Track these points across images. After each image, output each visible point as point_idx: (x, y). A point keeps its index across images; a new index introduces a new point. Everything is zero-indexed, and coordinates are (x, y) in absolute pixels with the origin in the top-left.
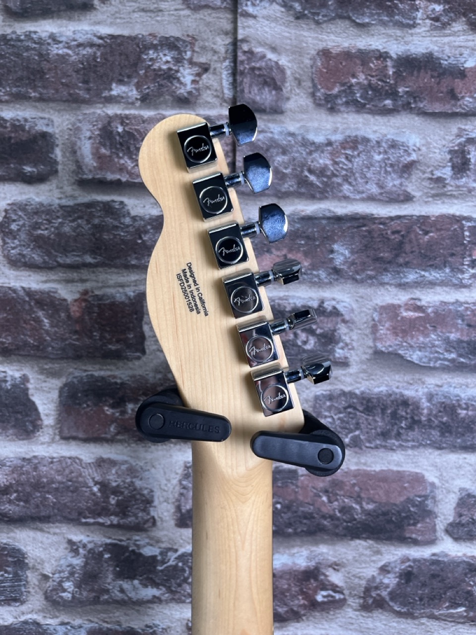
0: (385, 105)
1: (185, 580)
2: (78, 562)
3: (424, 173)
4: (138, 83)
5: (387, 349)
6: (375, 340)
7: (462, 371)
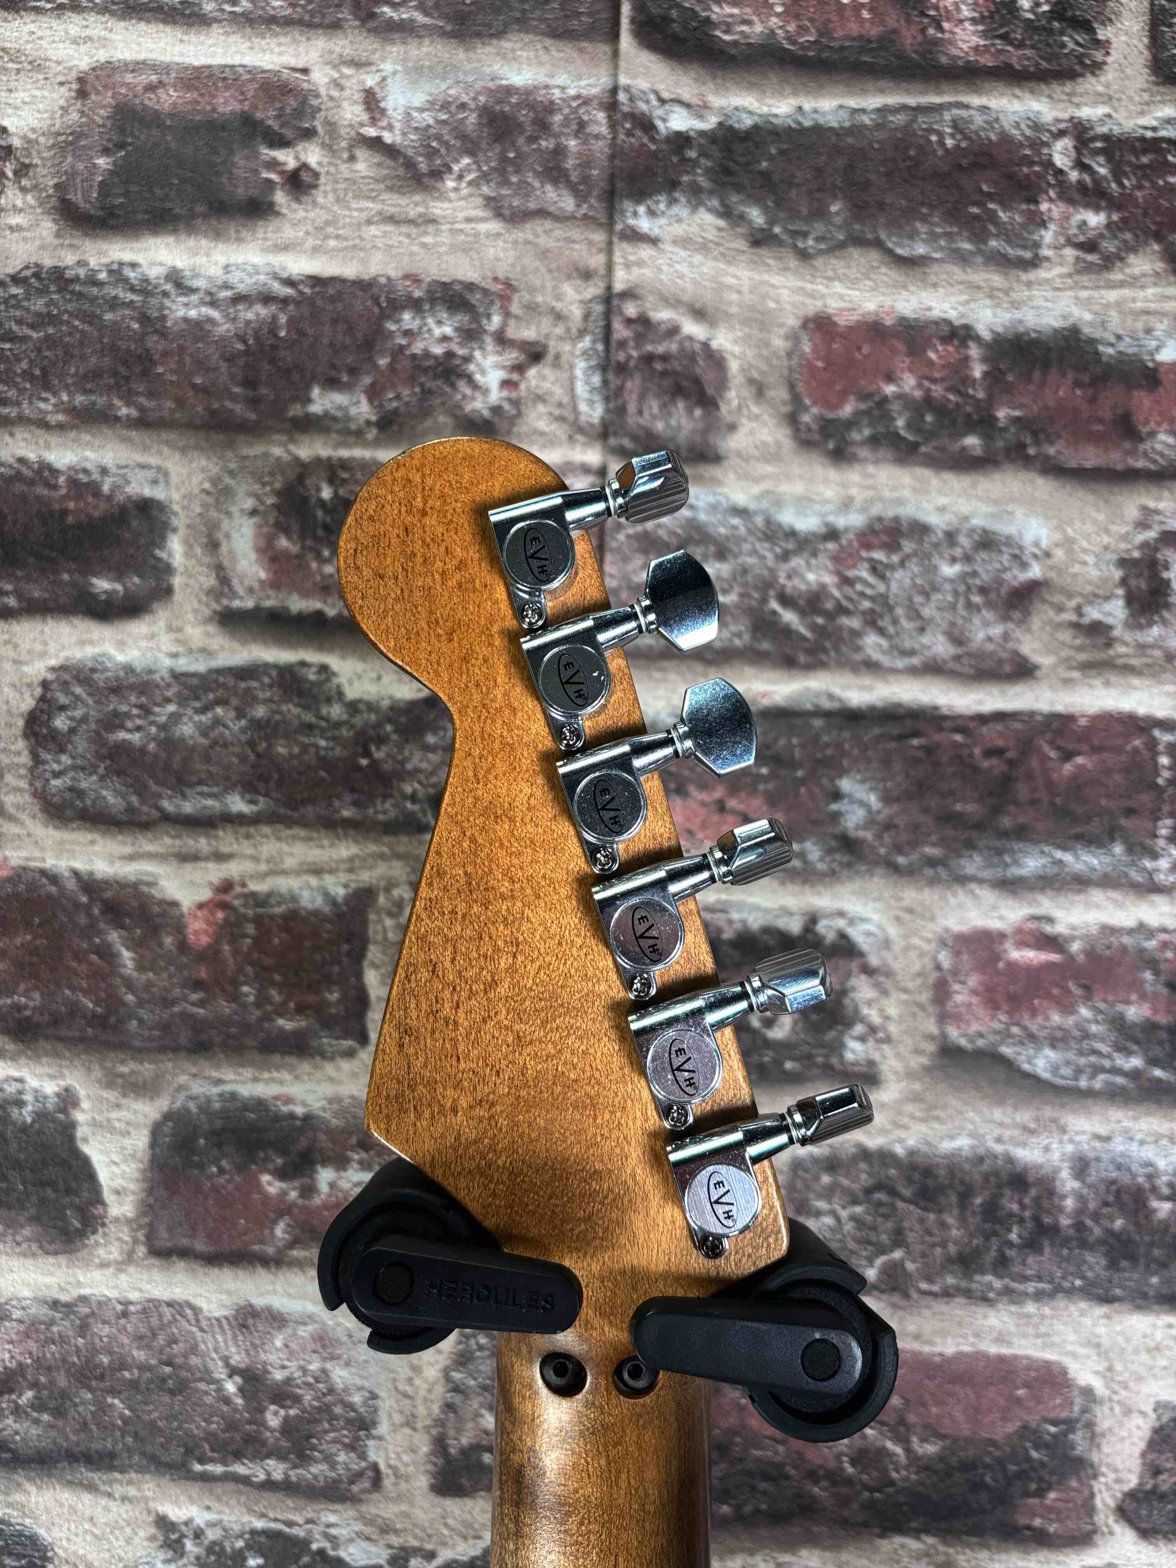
0: (964, 449)
4: (373, 385)
5: (971, 1041)
7: (1158, 1102)
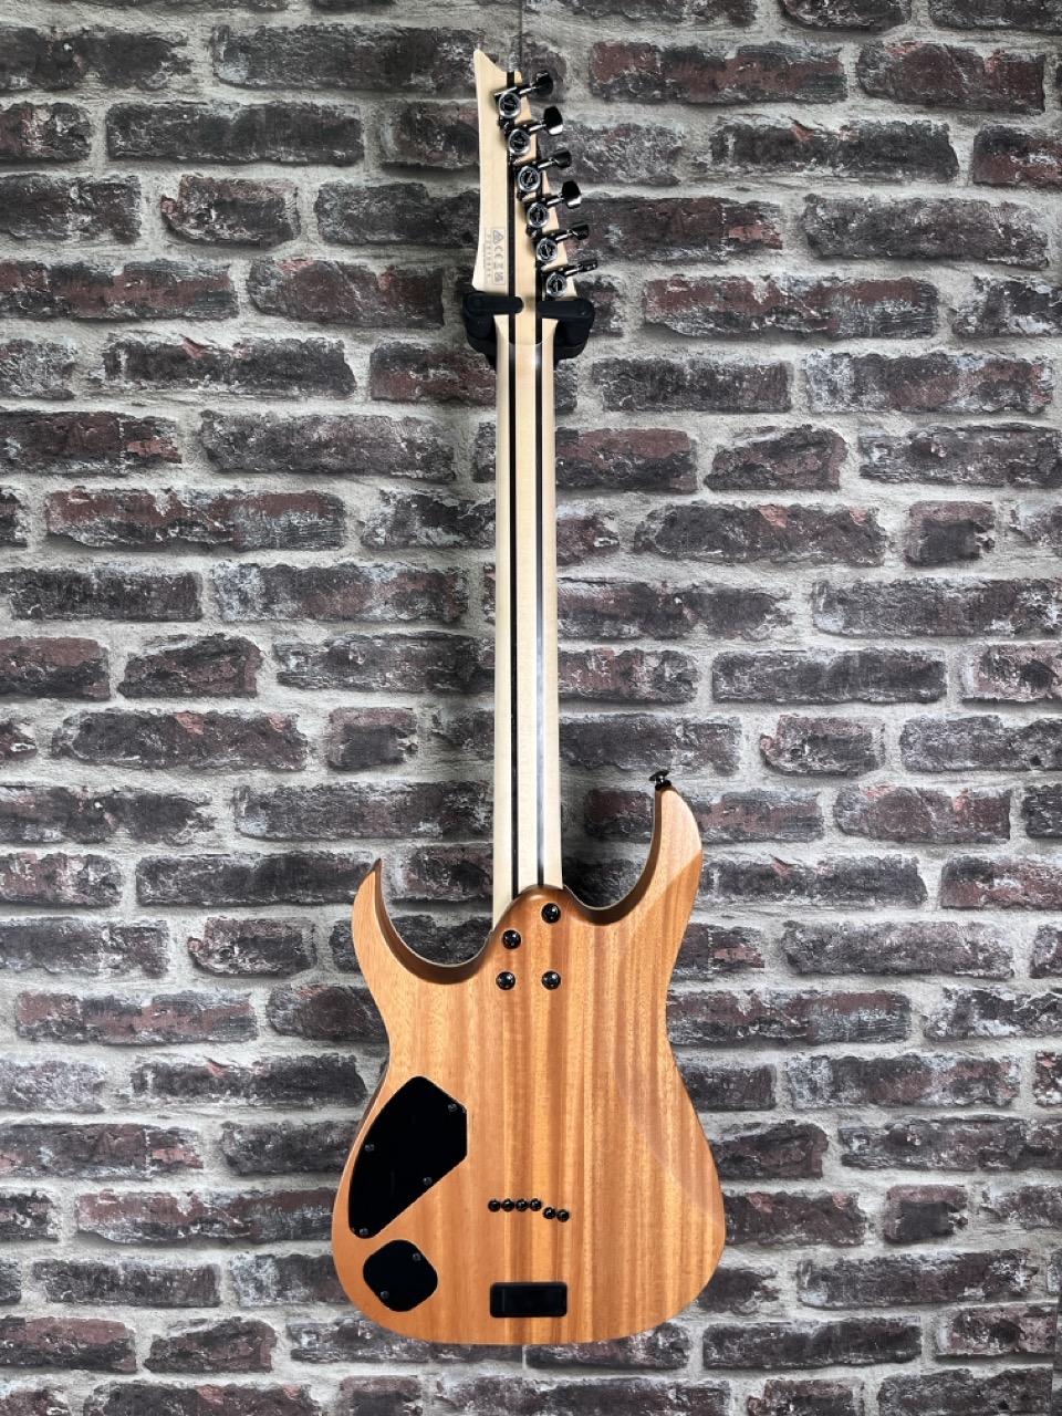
0: (654, 96)
1: (482, 528)
2: (389, 510)
3: (688, 158)
4: (434, 73)
5: (655, 320)
6: (645, 312)
7: (719, 340)
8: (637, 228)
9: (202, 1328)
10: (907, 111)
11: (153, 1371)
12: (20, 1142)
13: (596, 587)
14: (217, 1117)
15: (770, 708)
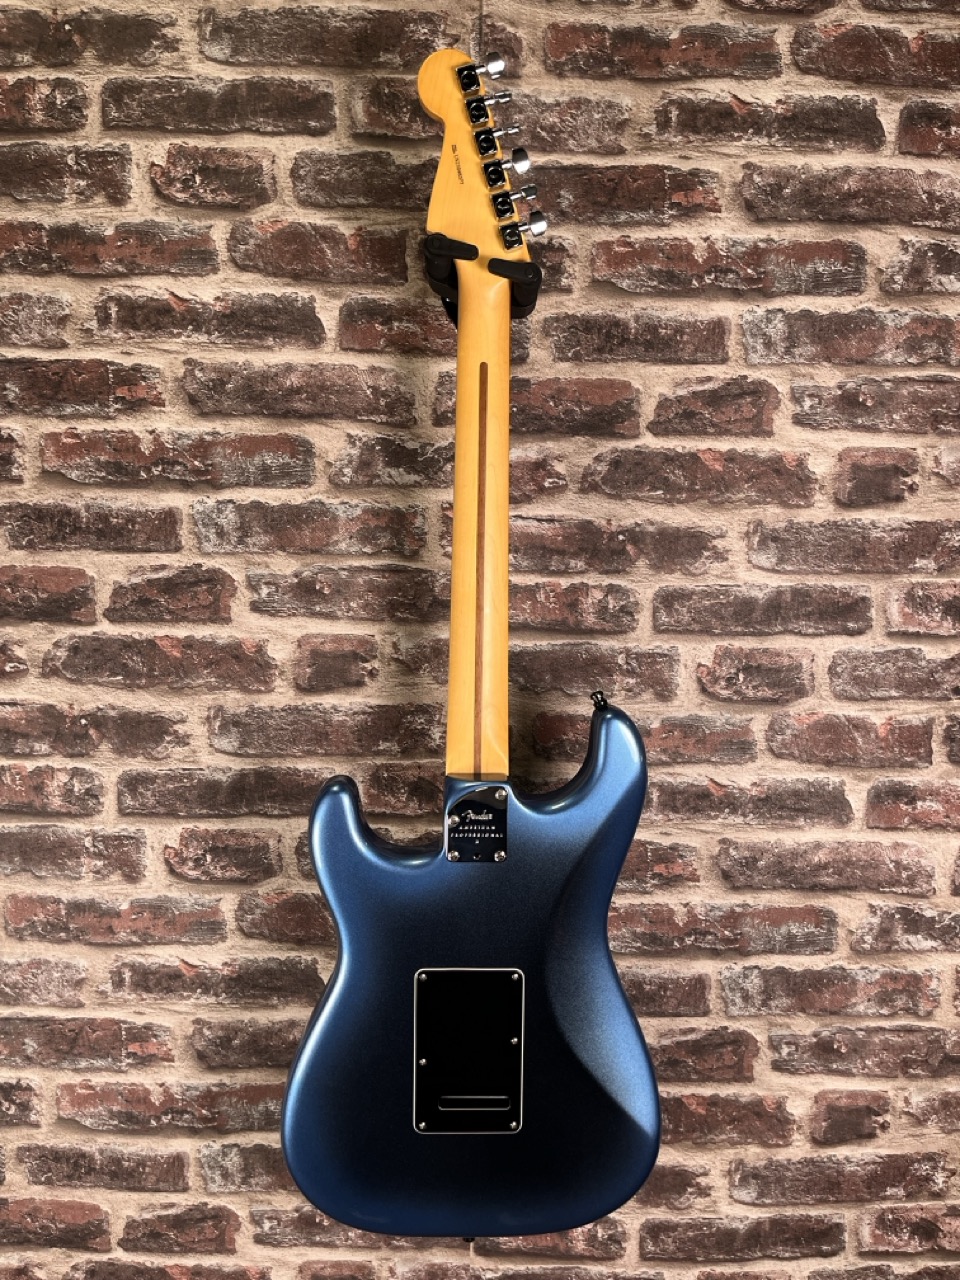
3: (634, 129)
6: (593, 270)
8: (587, 193)
9: (172, 1212)
10: (837, 86)
11: (126, 1250)
12: (6, 1033)
13: (546, 525)
14: (187, 1013)
15: (707, 638)
